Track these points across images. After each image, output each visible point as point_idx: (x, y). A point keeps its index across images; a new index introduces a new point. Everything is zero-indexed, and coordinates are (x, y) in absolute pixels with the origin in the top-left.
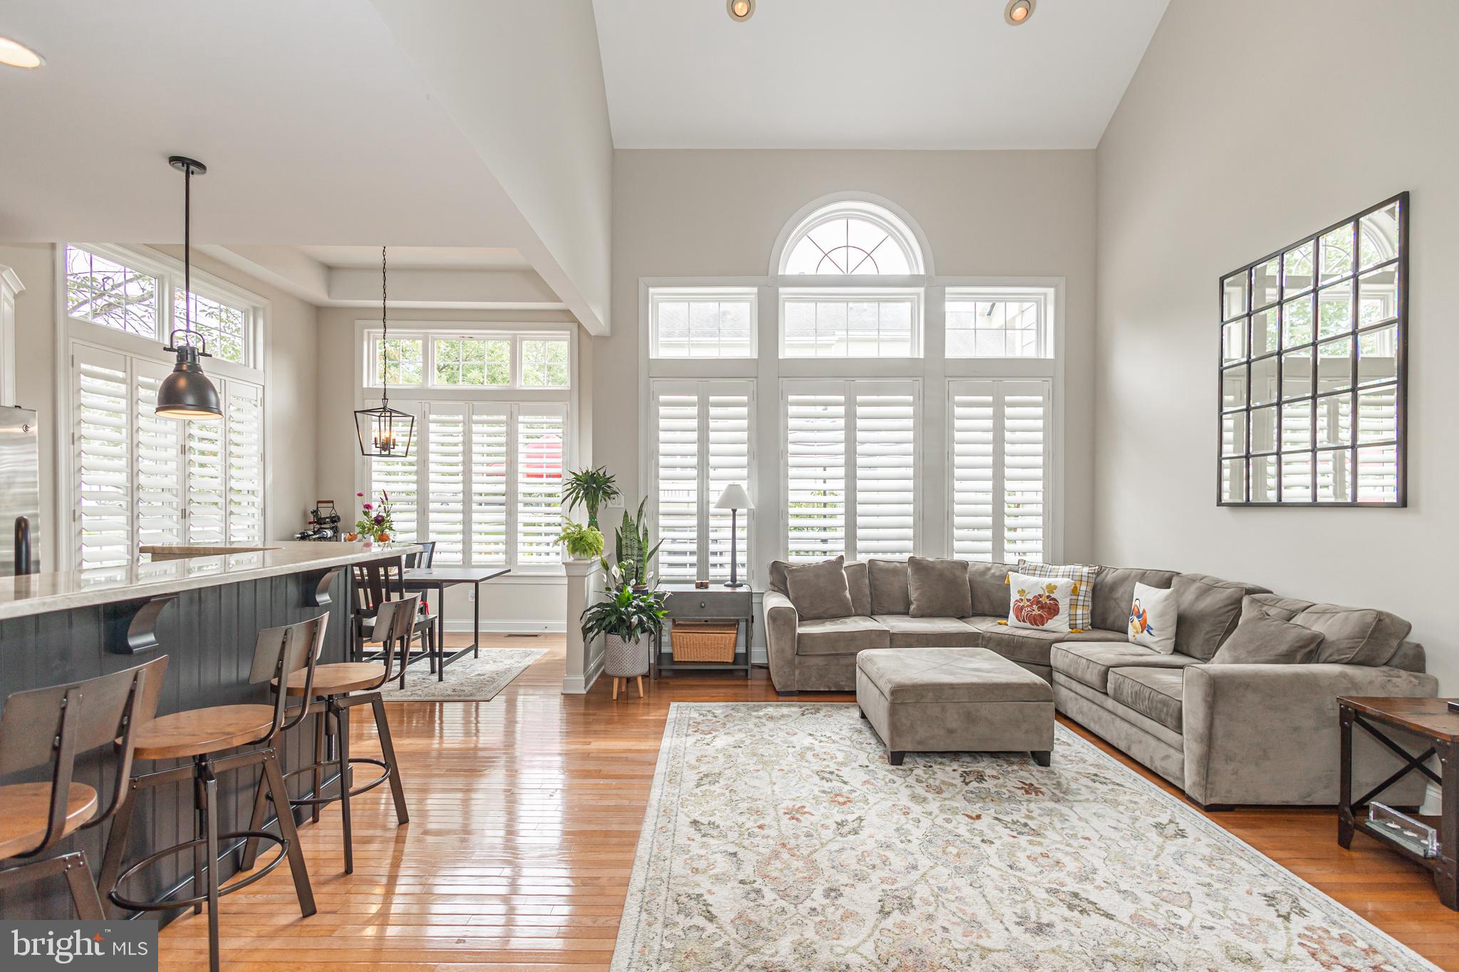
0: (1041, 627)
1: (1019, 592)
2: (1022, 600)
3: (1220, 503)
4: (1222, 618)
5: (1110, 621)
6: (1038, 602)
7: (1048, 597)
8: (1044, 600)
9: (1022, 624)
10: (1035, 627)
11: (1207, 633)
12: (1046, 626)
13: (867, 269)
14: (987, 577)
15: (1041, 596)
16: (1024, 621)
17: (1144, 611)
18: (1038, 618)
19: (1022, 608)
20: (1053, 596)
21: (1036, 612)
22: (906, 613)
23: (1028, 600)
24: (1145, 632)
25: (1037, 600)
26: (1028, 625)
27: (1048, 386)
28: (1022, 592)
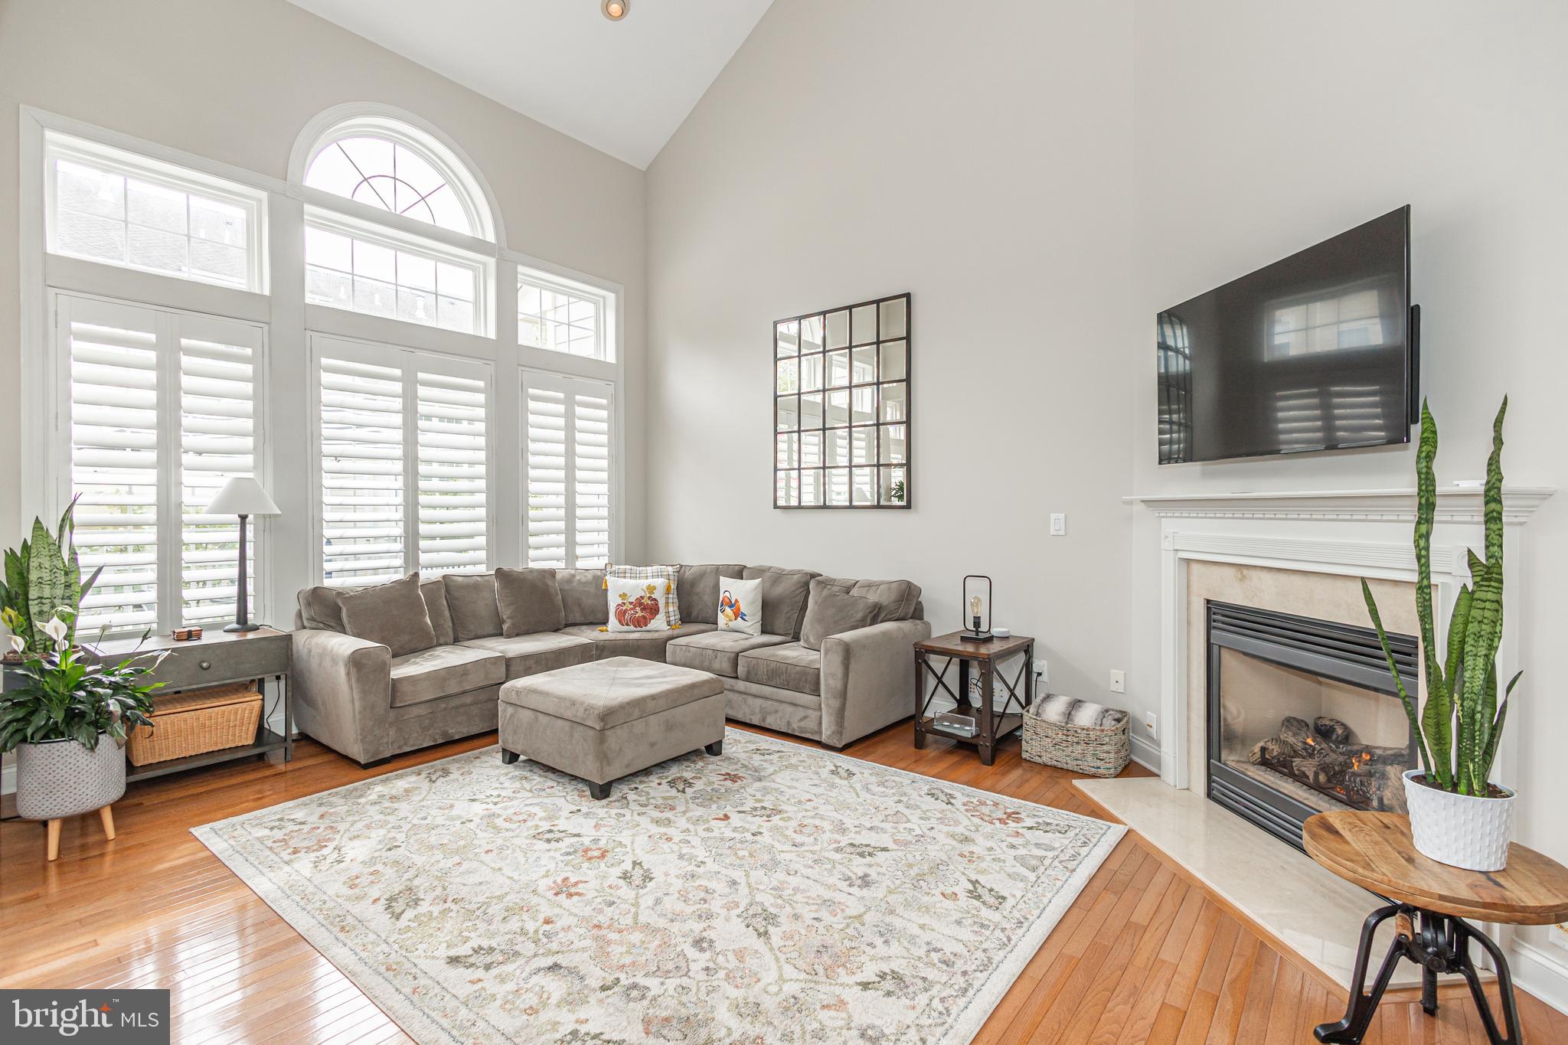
0: (644, 628)
1: (620, 596)
2: (624, 604)
3: (776, 507)
4: (797, 599)
5: (694, 614)
6: (641, 604)
7: (650, 598)
8: (646, 601)
9: (626, 628)
10: (639, 629)
11: (788, 612)
12: (650, 627)
13: (419, 214)
14: (575, 584)
15: (642, 597)
16: (627, 625)
17: (736, 601)
18: (642, 620)
19: (625, 612)
20: (653, 596)
21: (640, 614)
22: (500, 634)
23: (631, 603)
24: (739, 619)
25: (639, 602)
26: (632, 628)
27: (611, 389)
28: (623, 596)
